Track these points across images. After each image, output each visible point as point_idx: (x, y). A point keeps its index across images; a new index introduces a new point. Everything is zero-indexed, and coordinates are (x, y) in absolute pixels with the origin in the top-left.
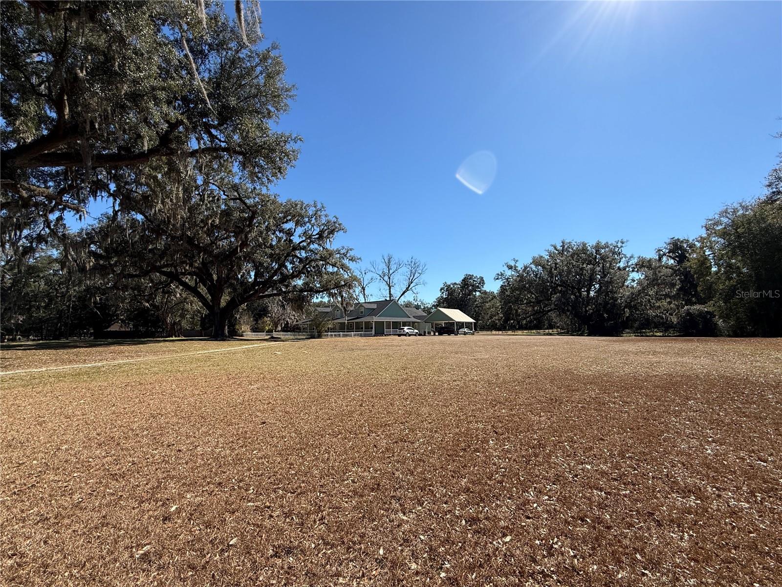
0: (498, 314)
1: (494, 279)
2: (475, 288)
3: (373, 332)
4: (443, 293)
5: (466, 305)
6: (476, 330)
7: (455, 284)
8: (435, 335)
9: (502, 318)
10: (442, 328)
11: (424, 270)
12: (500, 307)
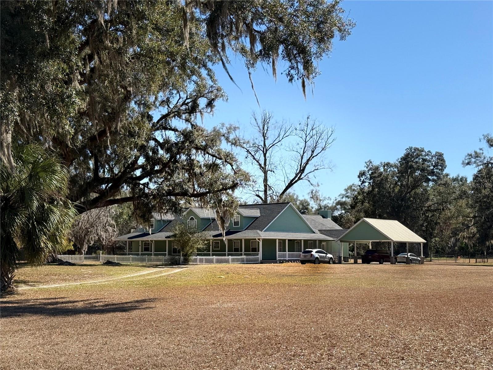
0: (468, 227)
1: (463, 163)
2: (426, 174)
3: (260, 256)
4: (363, 182)
5: (408, 207)
6: (426, 255)
7: (388, 164)
8: (356, 262)
9: (474, 235)
10: (368, 252)
11: (330, 140)
12: (472, 215)
